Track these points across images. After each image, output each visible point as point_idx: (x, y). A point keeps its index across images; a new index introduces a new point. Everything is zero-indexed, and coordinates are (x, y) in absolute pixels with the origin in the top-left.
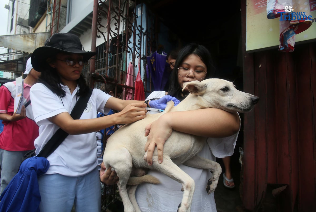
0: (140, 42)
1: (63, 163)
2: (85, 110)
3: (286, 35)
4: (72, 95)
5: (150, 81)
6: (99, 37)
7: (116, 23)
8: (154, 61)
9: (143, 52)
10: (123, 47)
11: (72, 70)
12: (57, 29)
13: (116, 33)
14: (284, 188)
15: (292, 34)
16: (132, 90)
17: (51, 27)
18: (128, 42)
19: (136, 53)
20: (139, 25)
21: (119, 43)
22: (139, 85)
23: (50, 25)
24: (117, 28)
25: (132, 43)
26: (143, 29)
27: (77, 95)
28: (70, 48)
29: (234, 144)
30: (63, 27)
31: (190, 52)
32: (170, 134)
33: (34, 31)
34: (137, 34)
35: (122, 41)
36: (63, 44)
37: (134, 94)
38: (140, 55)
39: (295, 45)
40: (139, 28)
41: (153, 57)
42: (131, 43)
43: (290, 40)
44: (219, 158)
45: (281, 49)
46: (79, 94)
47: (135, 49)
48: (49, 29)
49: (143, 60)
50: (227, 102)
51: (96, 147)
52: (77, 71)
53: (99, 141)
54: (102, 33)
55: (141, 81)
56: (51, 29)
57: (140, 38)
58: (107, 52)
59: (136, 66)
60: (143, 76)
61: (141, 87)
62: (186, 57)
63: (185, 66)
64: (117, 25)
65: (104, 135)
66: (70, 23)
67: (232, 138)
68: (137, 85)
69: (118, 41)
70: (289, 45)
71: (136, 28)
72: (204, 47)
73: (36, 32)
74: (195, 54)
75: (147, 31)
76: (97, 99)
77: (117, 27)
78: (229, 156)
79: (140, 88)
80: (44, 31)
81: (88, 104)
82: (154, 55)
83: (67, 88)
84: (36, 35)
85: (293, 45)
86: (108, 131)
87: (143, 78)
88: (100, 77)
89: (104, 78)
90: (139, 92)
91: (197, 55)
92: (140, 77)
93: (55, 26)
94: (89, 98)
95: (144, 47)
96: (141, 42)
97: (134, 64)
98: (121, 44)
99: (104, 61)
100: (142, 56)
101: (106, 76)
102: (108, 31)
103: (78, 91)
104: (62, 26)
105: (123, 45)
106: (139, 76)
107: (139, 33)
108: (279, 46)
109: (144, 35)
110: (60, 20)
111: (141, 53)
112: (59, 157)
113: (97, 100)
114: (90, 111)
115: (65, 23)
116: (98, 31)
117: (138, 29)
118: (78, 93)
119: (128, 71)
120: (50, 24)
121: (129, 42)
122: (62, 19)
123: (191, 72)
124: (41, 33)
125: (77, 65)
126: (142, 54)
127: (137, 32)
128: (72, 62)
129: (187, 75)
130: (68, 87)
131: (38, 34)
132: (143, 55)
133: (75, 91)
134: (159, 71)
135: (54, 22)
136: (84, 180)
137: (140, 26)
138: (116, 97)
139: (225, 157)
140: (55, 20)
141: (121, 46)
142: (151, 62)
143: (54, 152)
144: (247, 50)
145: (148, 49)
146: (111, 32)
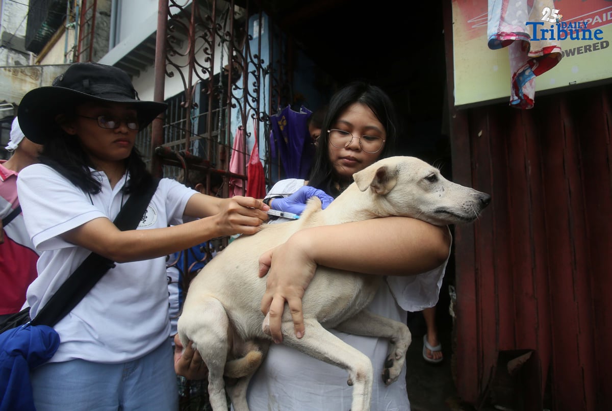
0: (257, 88)
1: (92, 336)
2: (141, 222)
3: (521, 78)
4: (113, 190)
5: (279, 164)
6: (171, 75)
7: (206, 49)
8: (285, 123)
9: (264, 106)
10: (221, 96)
11: (111, 138)
12: (88, 59)
13: (207, 69)
14: (527, 356)
15: (529, 76)
16: (241, 181)
17: (77, 54)
18: (231, 87)
19: (250, 108)
20: (255, 53)
21: (214, 88)
22: (255, 172)
23: (73, 50)
24: (208, 58)
25: (240, 89)
26: (263, 62)
27: (124, 191)
28: (108, 93)
29: (438, 284)
30: (103, 55)
31: (353, 100)
32: (311, 274)
33: (39, 62)
34: (251, 72)
35: (220, 84)
36: (90, 84)
37: (246, 189)
38: (258, 113)
39: (535, 98)
40: (256, 61)
41: (284, 117)
42: (238, 90)
43: (526, 88)
44: (410, 311)
45: (514, 103)
46: (128, 190)
47: (246, 101)
48: (71, 57)
49: (263, 123)
50: (435, 204)
51: (168, 297)
52: (124, 141)
53: (175, 286)
54: (178, 67)
55: (260, 163)
56: (76, 58)
57: (258, 79)
58: (189, 105)
59: (250, 133)
60: (264, 154)
61: (259, 174)
62: (344, 108)
63: (343, 126)
64: (209, 52)
65: (184, 273)
66: (117, 47)
67: (435, 272)
68: (251, 171)
69: (211, 85)
70: (526, 96)
71: (249, 60)
72: (380, 91)
73: (42, 64)
74: (362, 103)
75: (270, 66)
76: (168, 198)
77: (210, 56)
78: (430, 307)
79: (257, 178)
80: (61, 62)
81: (148, 209)
82: (286, 113)
83: (103, 176)
84: (42, 69)
85: (531, 97)
86: (193, 264)
87: (264, 158)
88: (173, 156)
89: (181, 158)
90: (255, 185)
91: (367, 106)
92: (258, 155)
93: (85, 52)
94: (151, 198)
95: (264, 97)
96: (259, 87)
97: (245, 130)
98: (217, 89)
100: (261, 115)
101: (185, 154)
102: (190, 63)
103: (127, 184)
104: (100, 54)
105: (221, 92)
106: (256, 153)
107: (256, 70)
108: (509, 97)
109: (264, 73)
110: (95, 40)
111: (258, 108)
112: (83, 323)
113: (168, 202)
114: (153, 223)
115: (107, 46)
116: (169, 63)
117: (252, 61)
118: (127, 188)
119: (236, 145)
120: (73, 48)
121: (234, 87)
122: (99, 39)
123: (354, 139)
124: (52, 65)
125: (123, 129)
126: (261, 110)
127: (251, 68)
128: (111, 124)
129: (346, 146)
130: (106, 174)
131: (46, 67)
132: (264, 113)
133: (119, 183)
134: (294, 144)
135: (83, 46)
136: (139, 369)
137: (256, 56)
138: (209, 195)
139: (422, 309)
140: (85, 39)
141: (218, 95)
142: (278, 126)
143: (71, 313)
144: (456, 104)
145: (274, 101)
146: (196, 66)
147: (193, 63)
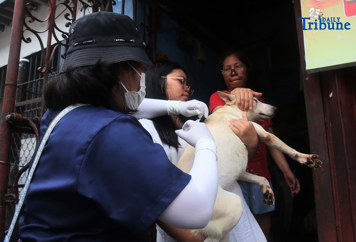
6: (29, 40)
7: (68, 15)
13: (67, 34)
24: (70, 23)
54: (36, 33)
58: (46, 70)
64: (70, 17)
77: (71, 22)
99: (40, 84)
116: (27, 30)
146: (56, 30)
147: (52, 28)
